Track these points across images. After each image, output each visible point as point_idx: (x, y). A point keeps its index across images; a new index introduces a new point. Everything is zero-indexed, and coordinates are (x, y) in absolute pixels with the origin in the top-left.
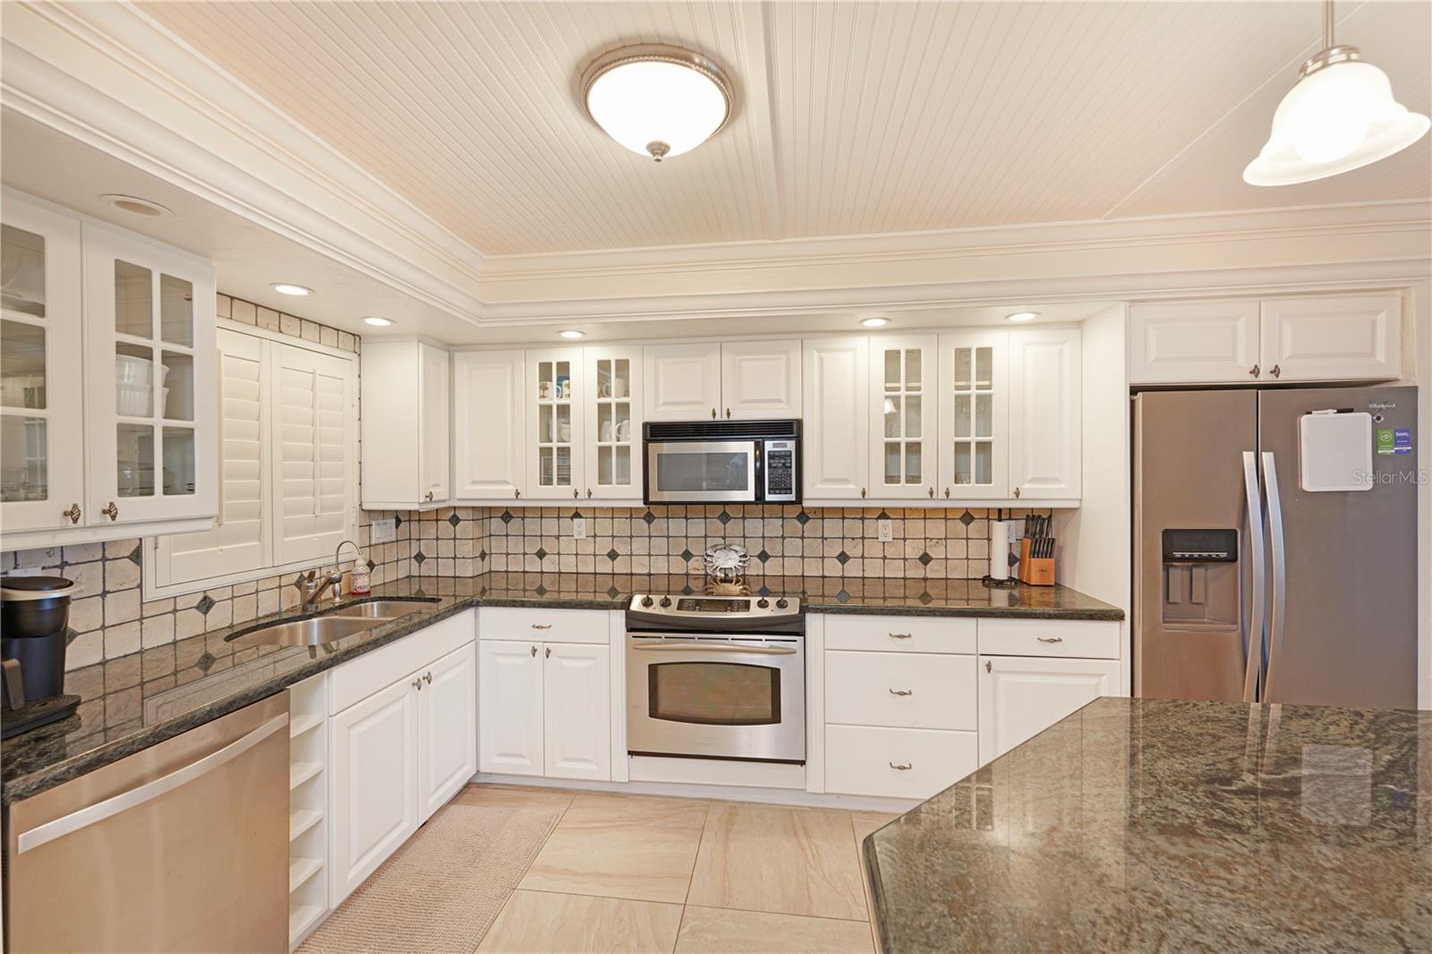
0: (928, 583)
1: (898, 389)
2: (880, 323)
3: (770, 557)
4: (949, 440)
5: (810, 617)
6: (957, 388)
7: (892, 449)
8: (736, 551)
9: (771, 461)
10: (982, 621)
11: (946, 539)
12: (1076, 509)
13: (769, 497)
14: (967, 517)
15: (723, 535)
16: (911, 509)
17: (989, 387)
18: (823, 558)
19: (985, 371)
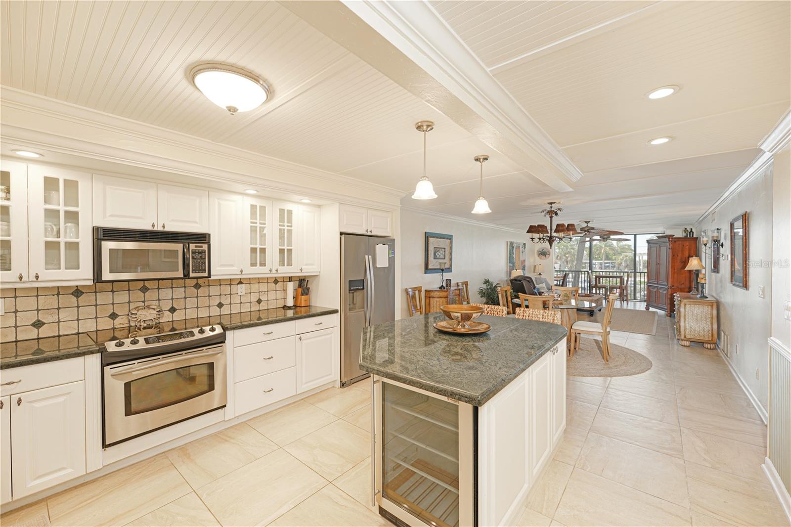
0: (261, 312)
1: (256, 223)
2: (253, 192)
3: (177, 310)
4: (277, 248)
5: (229, 334)
6: (280, 225)
7: (253, 250)
8: (154, 309)
9: (194, 255)
10: (297, 321)
11: (268, 291)
12: (317, 275)
13: (192, 275)
14: (276, 282)
15: (143, 300)
16: (263, 278)
17: (291, 226)
18: (209, 306)
19: (290, 220)
